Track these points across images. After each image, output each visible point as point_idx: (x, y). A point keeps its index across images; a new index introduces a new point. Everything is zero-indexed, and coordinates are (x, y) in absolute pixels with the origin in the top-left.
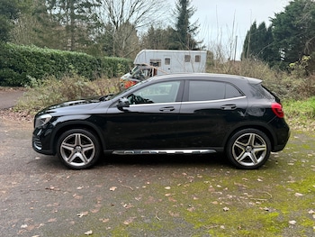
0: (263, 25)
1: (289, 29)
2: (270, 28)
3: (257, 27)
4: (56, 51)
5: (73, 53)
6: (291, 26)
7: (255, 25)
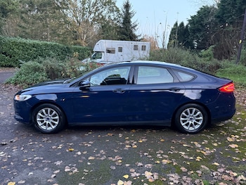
0: (182, 24)
1: (200, 27)
2: (187, 26)
3: (178, 25)
4: (36, 42)
5: (49, 43)
6: (201, 25)
7: (176, 24)
